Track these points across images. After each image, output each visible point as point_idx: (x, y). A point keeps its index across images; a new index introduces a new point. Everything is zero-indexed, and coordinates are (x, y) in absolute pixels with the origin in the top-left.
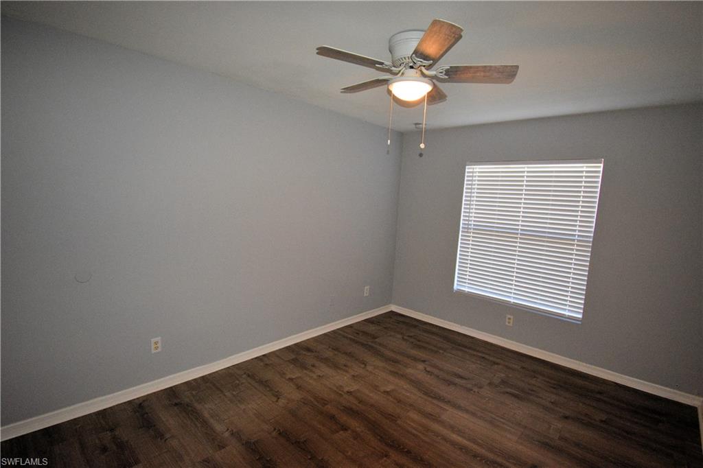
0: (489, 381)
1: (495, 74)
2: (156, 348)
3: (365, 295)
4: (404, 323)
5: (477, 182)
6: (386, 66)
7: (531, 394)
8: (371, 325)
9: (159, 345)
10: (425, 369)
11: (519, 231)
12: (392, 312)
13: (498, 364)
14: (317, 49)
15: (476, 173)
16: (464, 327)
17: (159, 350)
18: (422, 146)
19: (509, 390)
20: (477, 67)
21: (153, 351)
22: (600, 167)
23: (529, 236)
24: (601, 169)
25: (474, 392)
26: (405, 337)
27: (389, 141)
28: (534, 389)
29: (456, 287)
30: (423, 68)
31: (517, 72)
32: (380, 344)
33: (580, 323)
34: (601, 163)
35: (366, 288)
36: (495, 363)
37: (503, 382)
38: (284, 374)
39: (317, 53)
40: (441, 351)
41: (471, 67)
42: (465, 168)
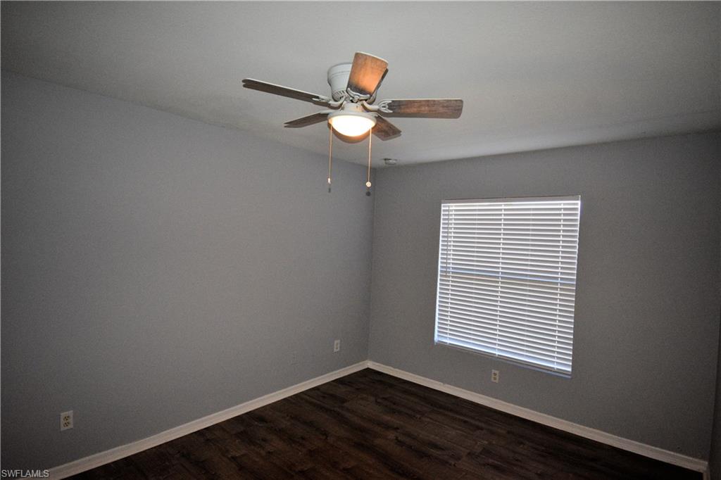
0: (468, 451)
1: (441, 109)
2: (66, 424)
3: (335, 350)
4: (381, 382)
5: (453, 221)
6: (323, 99)
7: (515, 465)
8: (340, 386)
9: (71, 420)
10: (397, 438)
11: (500, 275)
12: (368, 369)
13: (482, 429)
14: (244, 81)
15: (451, 211)
16: (447, 385)
17: (71, 426)
18: (369, 184)
19: (491, 461)
20: (420, 101)
21: (63, 428)
22: (577, 204)
23: (511, 279)
24: (579, 207)
25: (450, 465)
26: (379, 400)
27: (329, 180)
28: (520, 458)
29: (436, 338)
30: (364, 102)
31: (462, 106)
32: (348, 410)
33: (569, 377)
34: (578, 200)
35: (336, 342)
36: (478, 428)
37: (486, 452)
38: (227, 451)
39: (244, 86)
40: (418, 416)
41: (414, 102)
42: (441, 206)
